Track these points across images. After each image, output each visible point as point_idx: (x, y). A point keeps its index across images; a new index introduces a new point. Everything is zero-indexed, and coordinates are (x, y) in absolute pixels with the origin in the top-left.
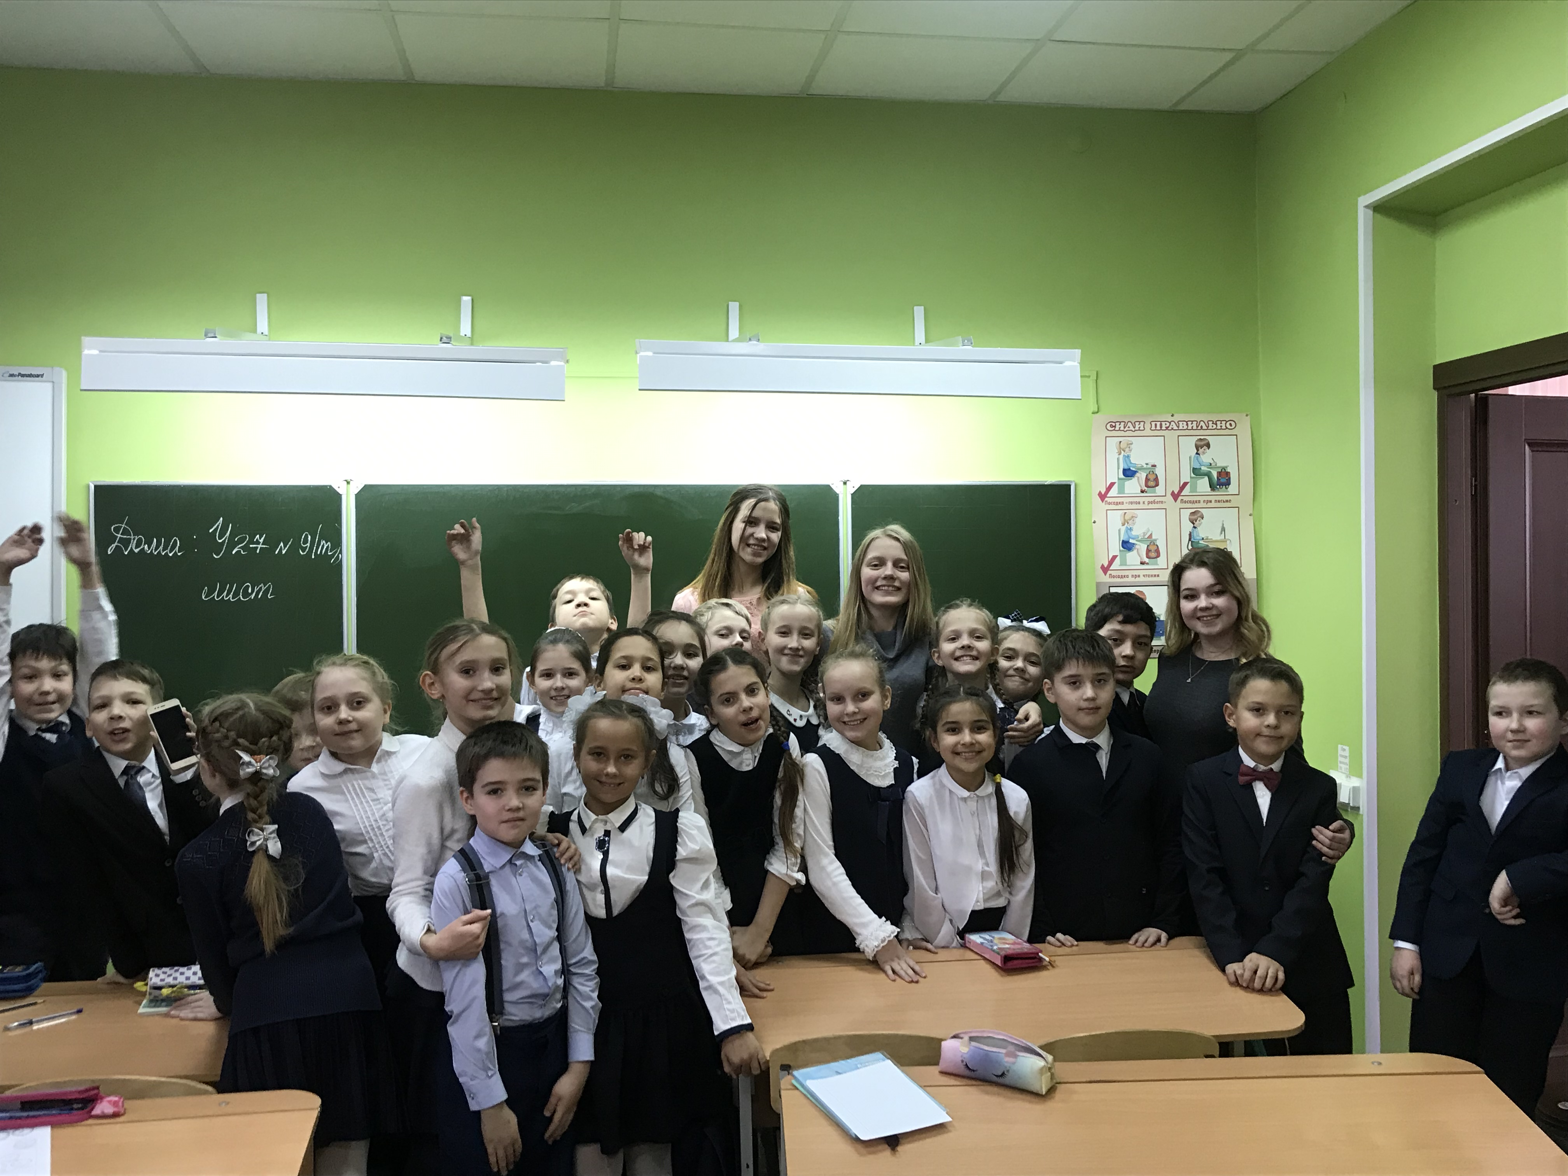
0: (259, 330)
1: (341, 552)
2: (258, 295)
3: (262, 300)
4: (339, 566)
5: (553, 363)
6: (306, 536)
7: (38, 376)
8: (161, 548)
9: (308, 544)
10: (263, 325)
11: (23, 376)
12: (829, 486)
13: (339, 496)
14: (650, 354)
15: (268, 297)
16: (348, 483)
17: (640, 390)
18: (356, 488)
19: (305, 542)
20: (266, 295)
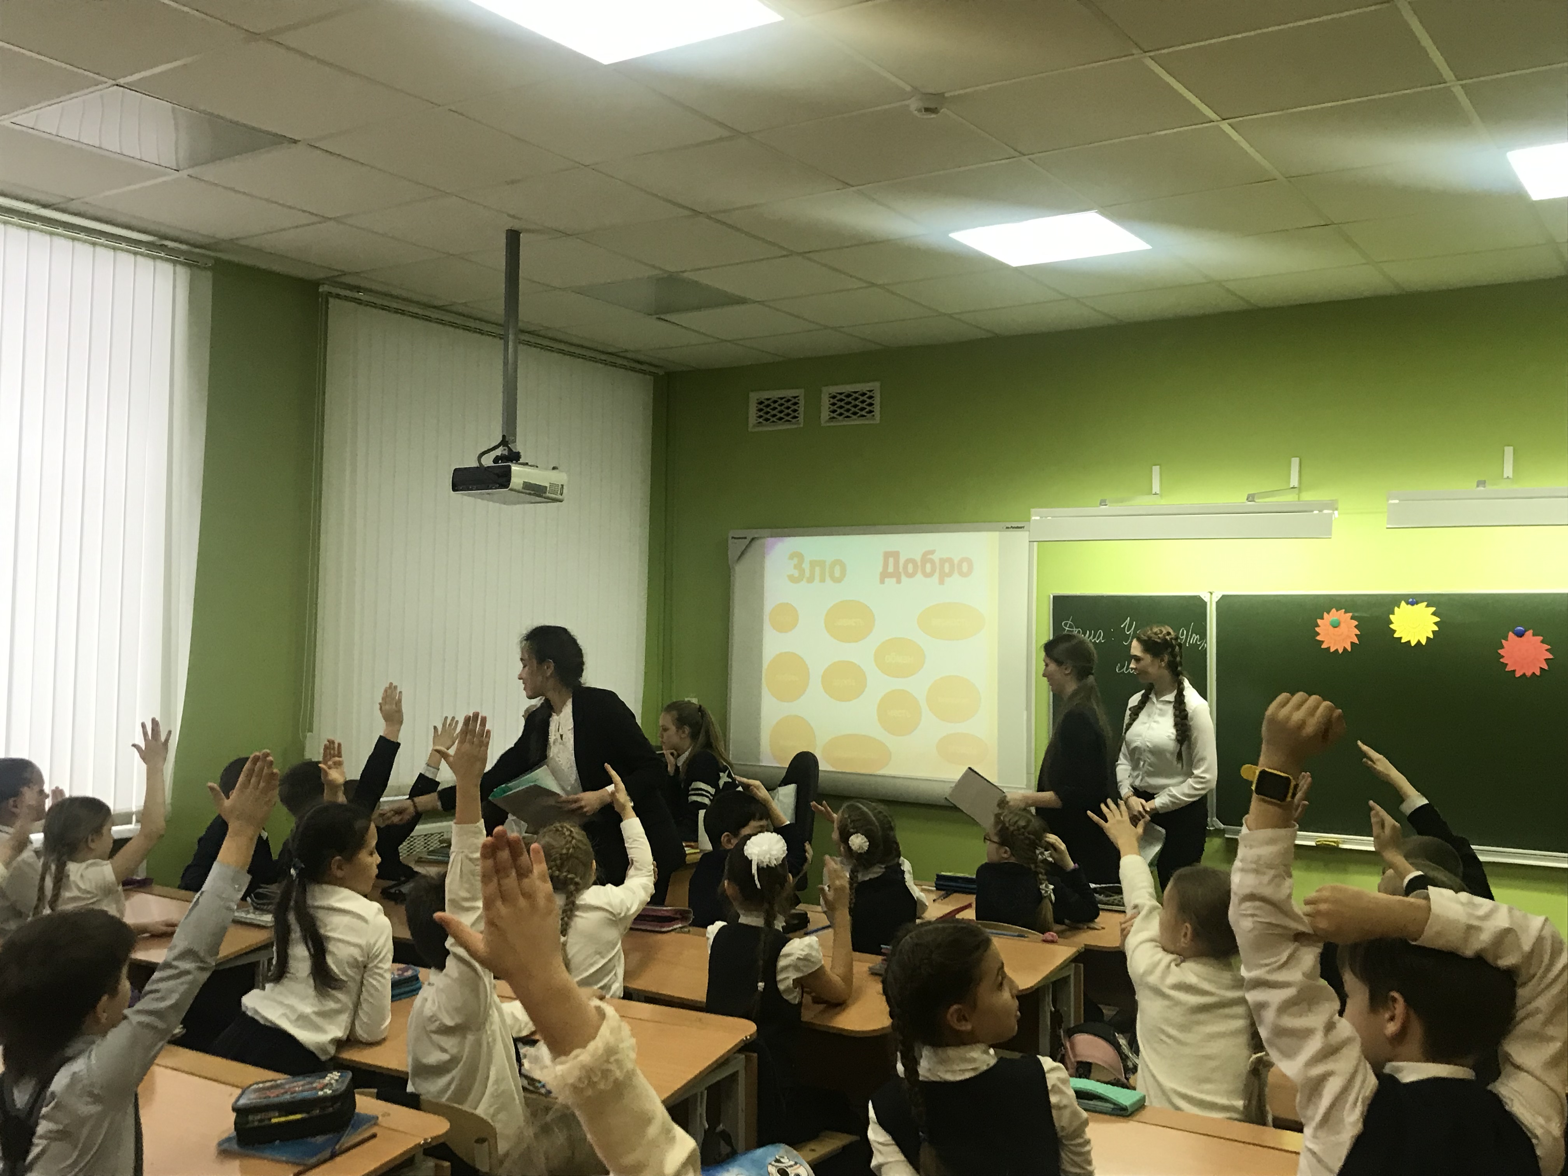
1: (1206, 643)
2: (1154, 467)
3: (1156, 470)
4: (1205, 651)
5: (1325, 511)
6: (1183, 631)
7: (1021, 528)
8: (1091, 637)
9: (1184, 637)
11: (1013, 528)
13: (1206, 603)
14: (1397, 501)
15: (1160, 468)
16: (1211, 593)
17: (1388, 528)
18: (1216, 597)
19: (1182, 635)
20: (1158, 467)
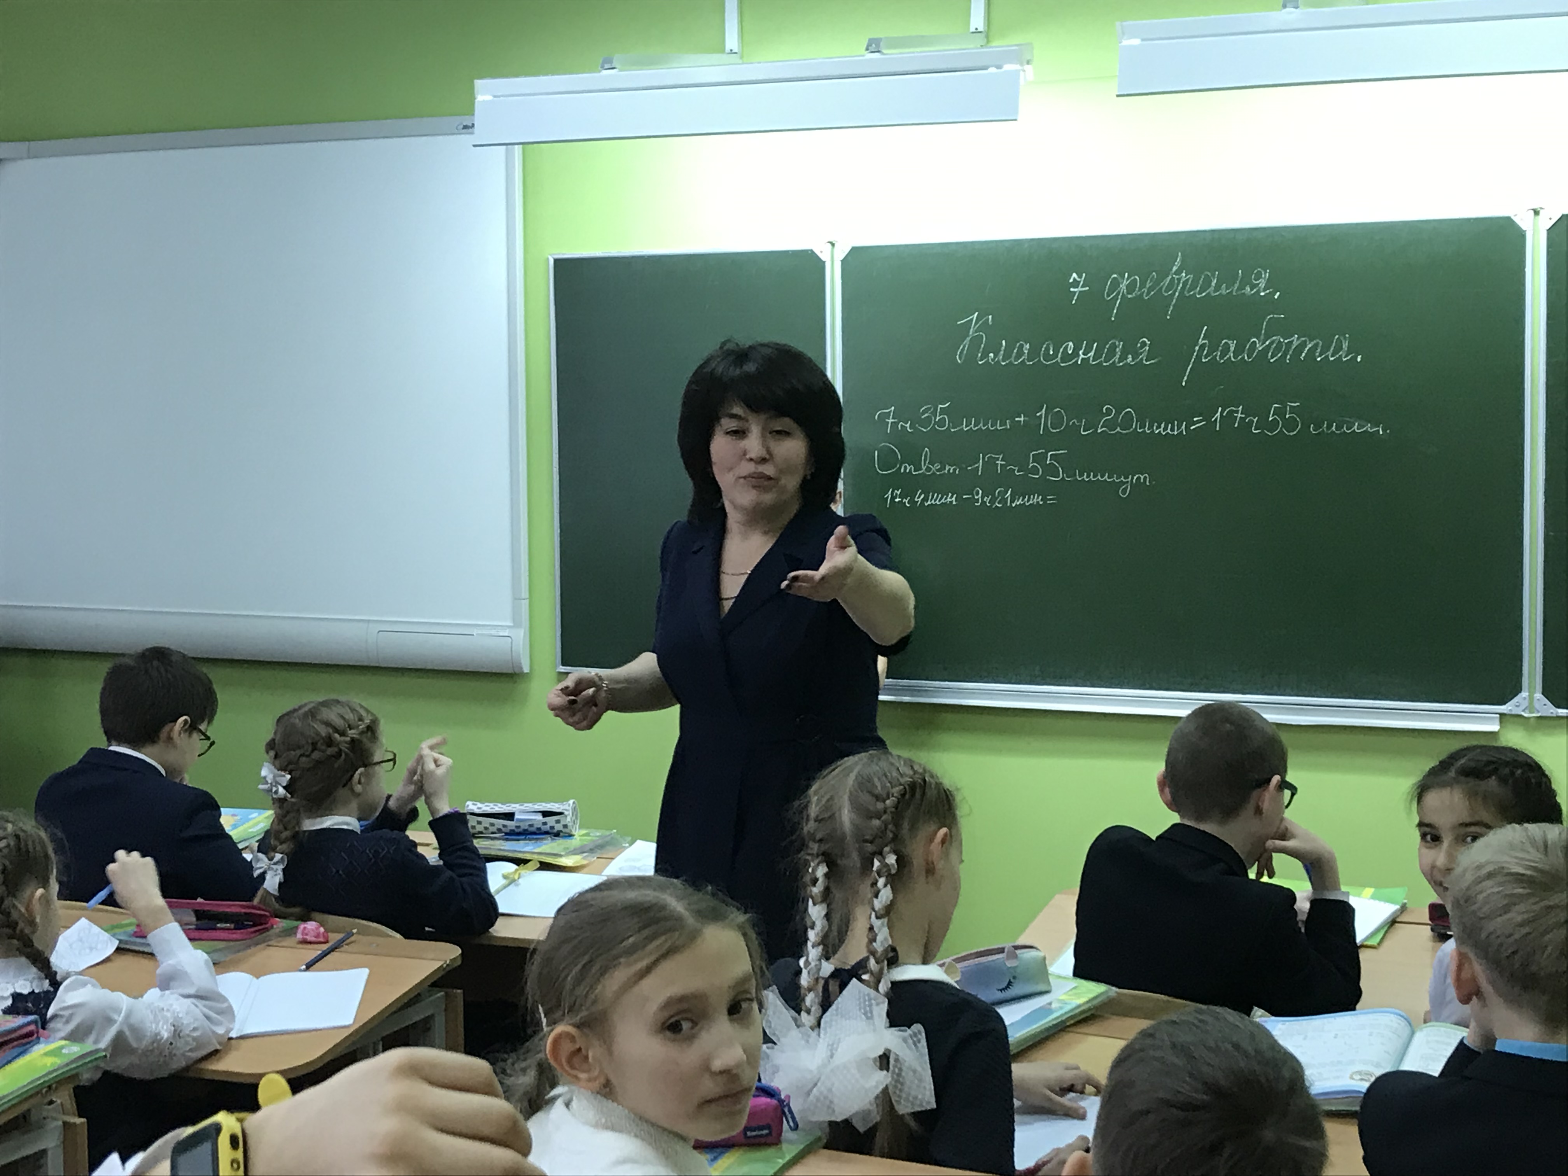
0: (728, 49)
5: (1008, 67)
10: (732, 41)
12: (1509, 218)
13: (822, 264)
14: (1136, 42)
16: (833, 245)
17: (1118, 96)
18: (839, 253)
